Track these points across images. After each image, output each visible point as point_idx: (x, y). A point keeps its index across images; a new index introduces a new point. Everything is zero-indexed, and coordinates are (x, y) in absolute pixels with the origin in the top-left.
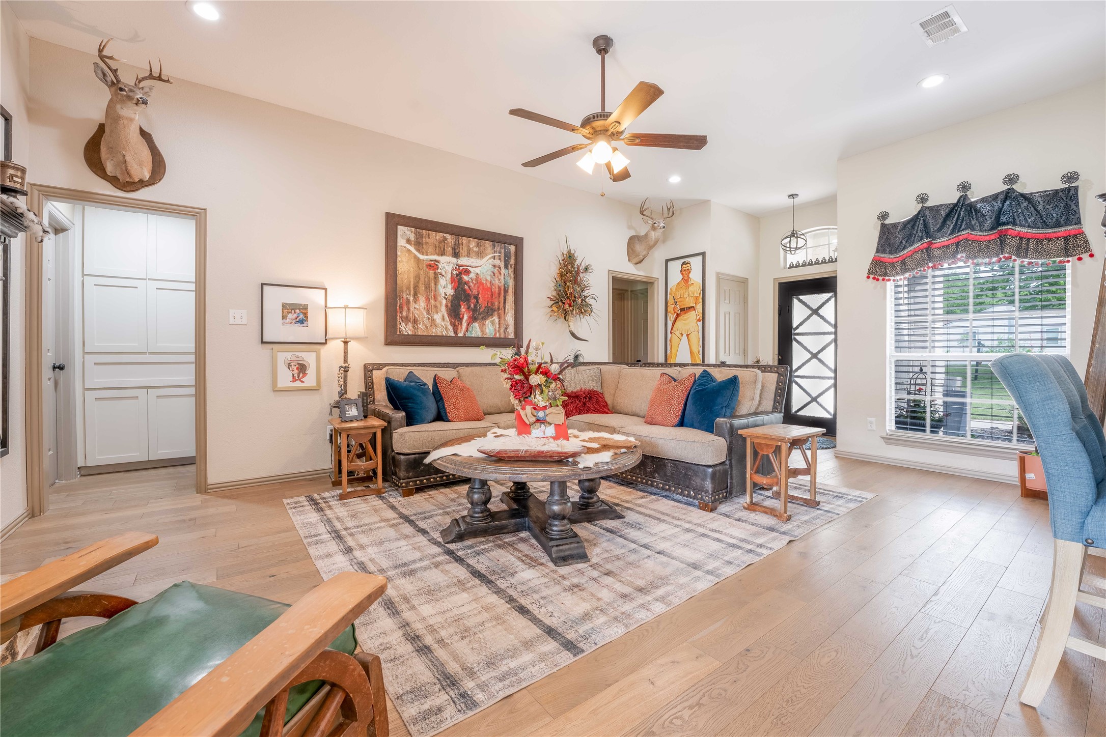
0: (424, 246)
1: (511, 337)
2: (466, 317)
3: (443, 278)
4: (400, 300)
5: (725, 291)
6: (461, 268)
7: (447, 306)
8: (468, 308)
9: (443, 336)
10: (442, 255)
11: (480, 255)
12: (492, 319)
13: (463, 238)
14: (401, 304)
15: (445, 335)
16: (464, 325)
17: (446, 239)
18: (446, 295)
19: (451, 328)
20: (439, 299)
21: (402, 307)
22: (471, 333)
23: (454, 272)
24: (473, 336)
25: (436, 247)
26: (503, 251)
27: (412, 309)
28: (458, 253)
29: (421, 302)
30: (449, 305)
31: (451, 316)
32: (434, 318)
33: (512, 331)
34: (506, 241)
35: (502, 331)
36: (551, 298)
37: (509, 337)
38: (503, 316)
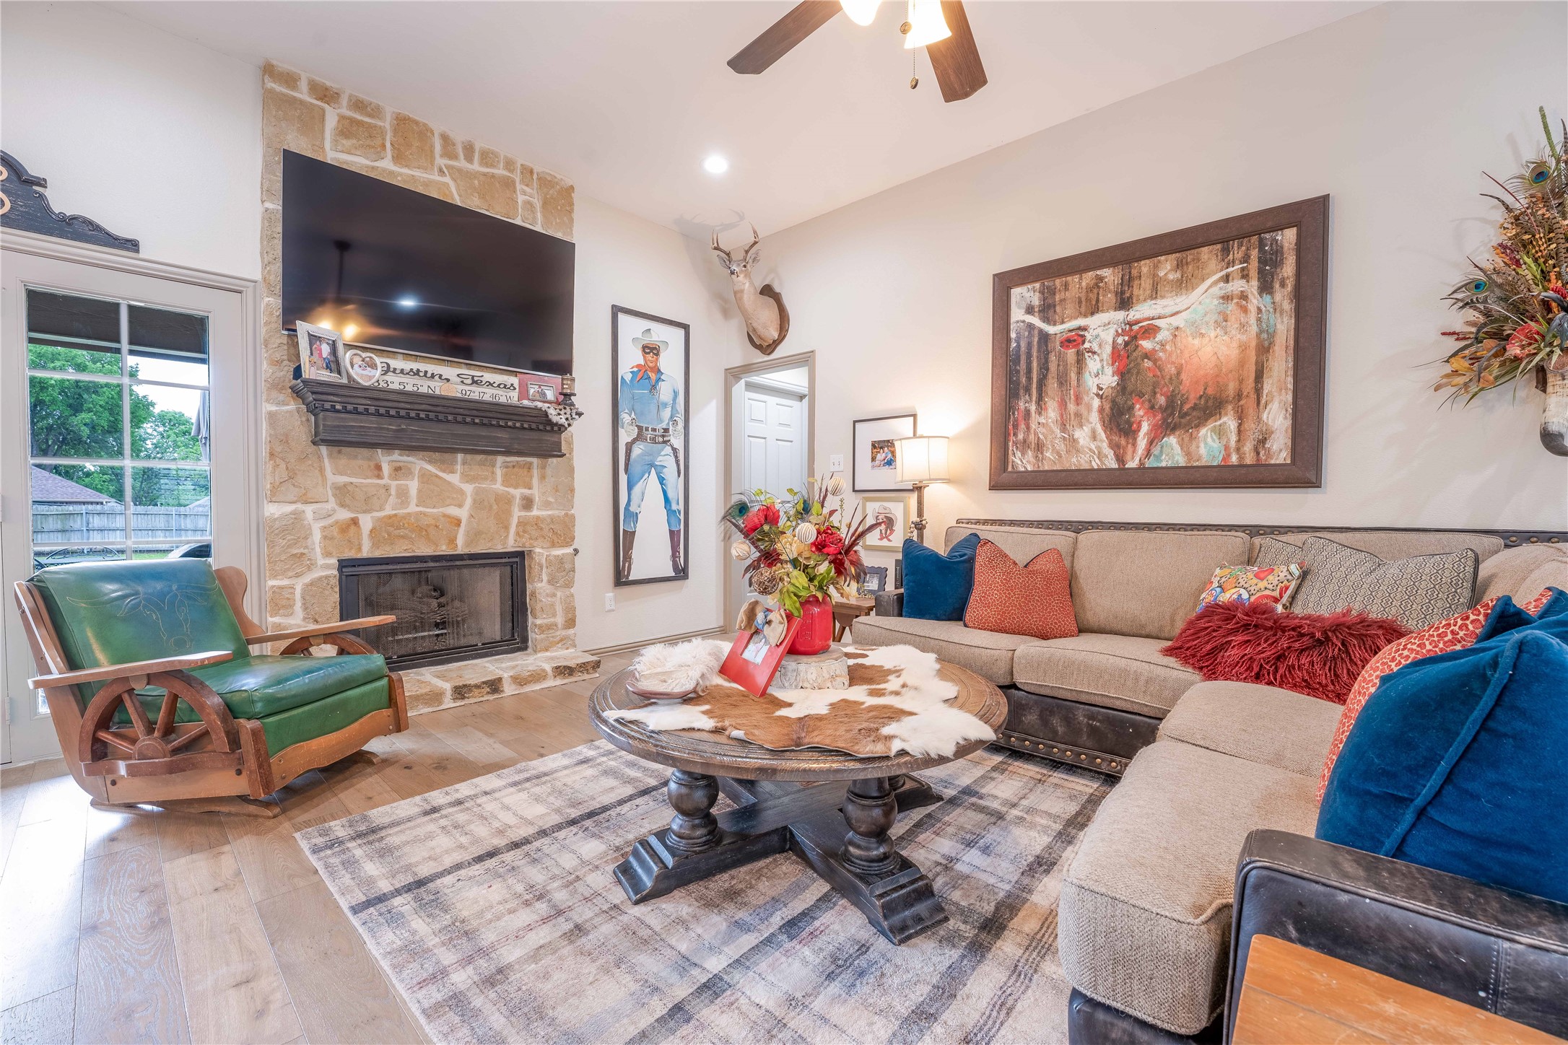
0: (1058, 309)
1: (1280, 461)
2: (1145, 427)
3: (1096, 357)
4: (1014, 414)
6: (1136, 328)
7: (1101, 410)
8: (1152, 407)
9: (1093, 470)
10: (1092, 314)
11: (1183, 285)
12: (1218, 423)
13: (1143, 262)
14: (1016, 420)
15: (1096, 467)
16: (1142, 443)
17: (1101, 279)
18: (1101, 389)
19: (1110, 453)
20: (1086, 399)
21: (1017, 425)
22: (1158, 458)
23: (1120, 340)
24: (1163, 464)
25: (1080, 302)
26: (1254, 253)
27: (1033, 426)
28: (1131, 297)
29: (1050, 410)
30: (1107, 407)
31: (1111, 429)
32: (1076, 437)
33: (1282, 447)
34: (1269, 224)
35: (1248, 447)
36: (1458, 334)
37: (1273, 462)
38: (1251, 411)
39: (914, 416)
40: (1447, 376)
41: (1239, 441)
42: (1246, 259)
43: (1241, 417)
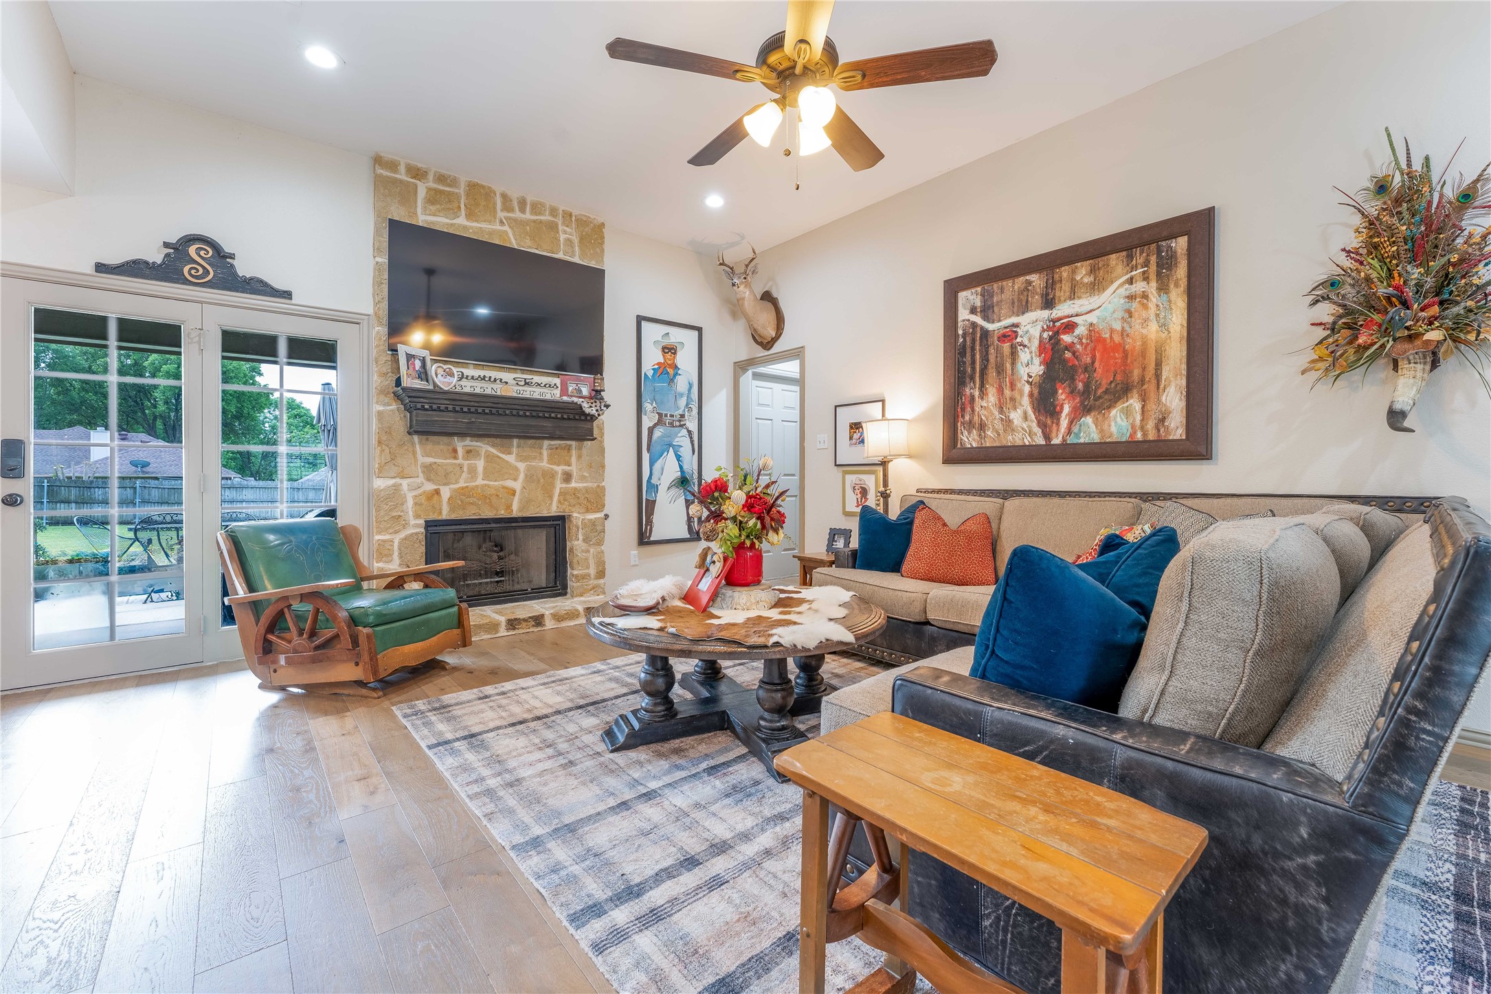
0: (996, 309)
1: (1177, 437)
2: (1067, 409)
3: (1026, 349)
4: (961, 398)
6: (1058, 324)
7: (1031, 395)
8: (1072, 392)
9: (1025, 446)
10: (1023, 313)
11: (1096, 287)
12: (1125, 405)
13: (1063, 268)
14: (963, 404)
15: (1027, 444)
16: (1064, 423)
17: (1029, 283)
18: (1031, 377)
19: (1038, 431)
20: (1019, 385)
21: (964, 408)
22: (1077, 435)
23: (1045, 335)
24: (1082, 441)
25: (1013, 303)
26: (1153, 259)
27: (977, 409)
28: (1053, 298)
29: (990, 395)
30: (1036, 392)
31: (1039, 411)
32: (1011, 418)
33: (1178, 424)
34: (1165, 234)
35: (1150, 425)
36: (1324, 324)
37: (1171, 438)
38: (1152, 395)
39: (883, 401)
40: (1313, 361)
41: (1142, 420)
42: (1146, 264)
43: (1144, 399)
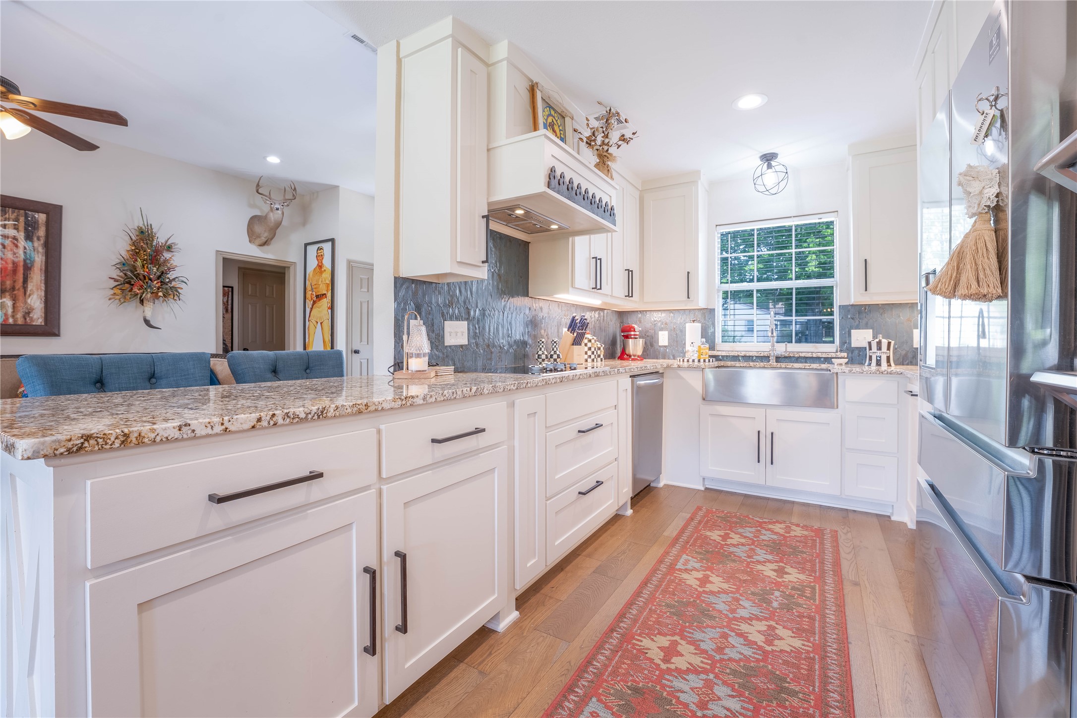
1: (38, 323)
5: (361, 279)
33: (39, 317)
34: (32, 208)
35: (19, 316)
36: (115, 280)
37: (34, 324)
38: (21, 298)
40: (113, 295)
41: (13, 312)
42: (17, 220)
43: (14, 299)
